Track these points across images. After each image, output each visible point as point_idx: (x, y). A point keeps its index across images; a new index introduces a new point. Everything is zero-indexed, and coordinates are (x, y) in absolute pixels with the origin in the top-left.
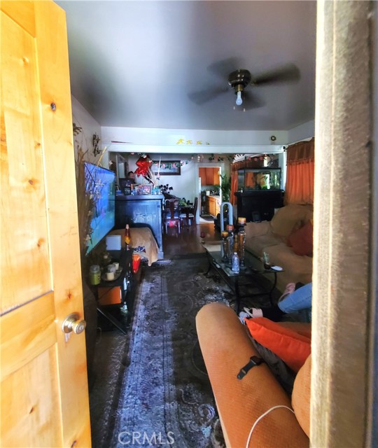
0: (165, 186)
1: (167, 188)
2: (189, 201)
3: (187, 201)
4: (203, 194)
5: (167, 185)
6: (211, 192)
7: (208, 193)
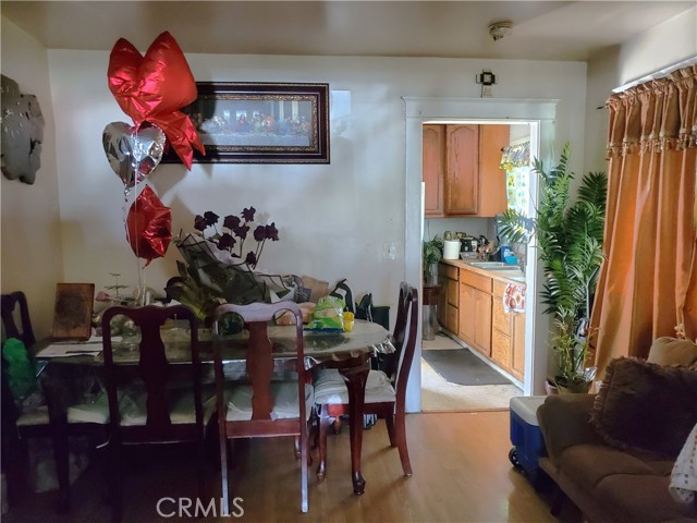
0: (231, 222)
1: (242, 232)
2: (367, 299)
3: (356, 298)
4: (433, 253)
5: (249, 214)
6: (465, 245)
7: (452, 250)
